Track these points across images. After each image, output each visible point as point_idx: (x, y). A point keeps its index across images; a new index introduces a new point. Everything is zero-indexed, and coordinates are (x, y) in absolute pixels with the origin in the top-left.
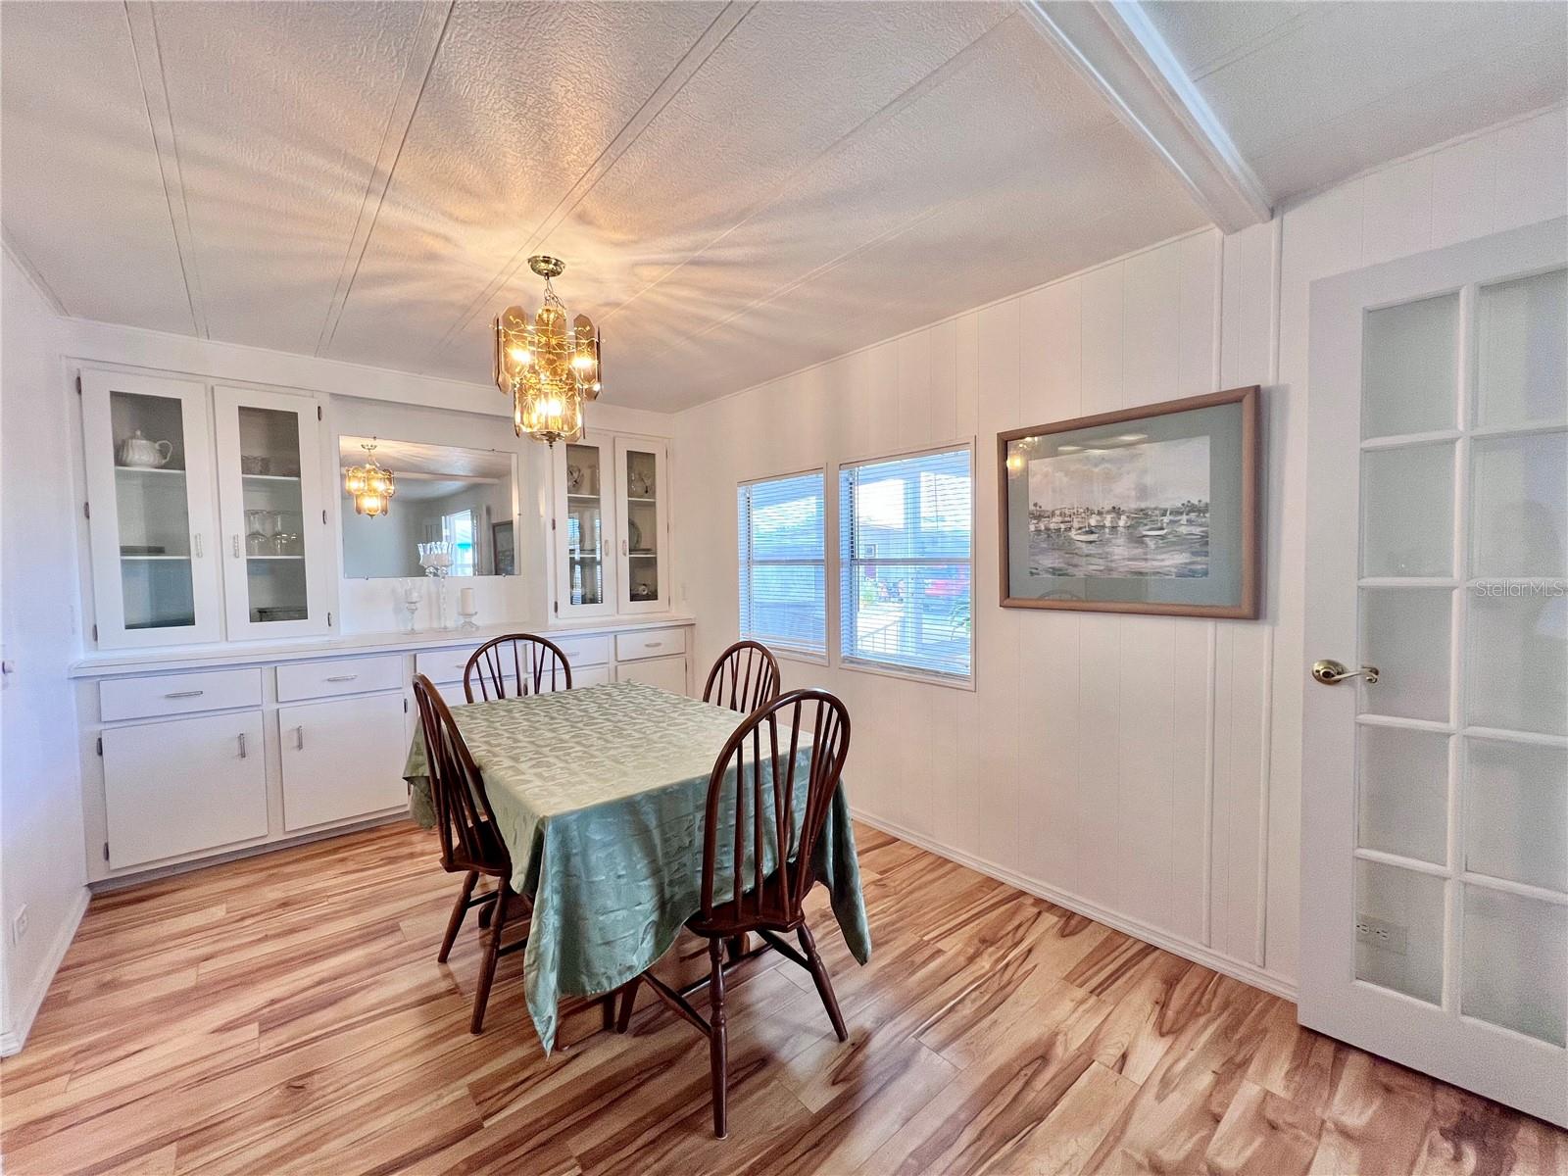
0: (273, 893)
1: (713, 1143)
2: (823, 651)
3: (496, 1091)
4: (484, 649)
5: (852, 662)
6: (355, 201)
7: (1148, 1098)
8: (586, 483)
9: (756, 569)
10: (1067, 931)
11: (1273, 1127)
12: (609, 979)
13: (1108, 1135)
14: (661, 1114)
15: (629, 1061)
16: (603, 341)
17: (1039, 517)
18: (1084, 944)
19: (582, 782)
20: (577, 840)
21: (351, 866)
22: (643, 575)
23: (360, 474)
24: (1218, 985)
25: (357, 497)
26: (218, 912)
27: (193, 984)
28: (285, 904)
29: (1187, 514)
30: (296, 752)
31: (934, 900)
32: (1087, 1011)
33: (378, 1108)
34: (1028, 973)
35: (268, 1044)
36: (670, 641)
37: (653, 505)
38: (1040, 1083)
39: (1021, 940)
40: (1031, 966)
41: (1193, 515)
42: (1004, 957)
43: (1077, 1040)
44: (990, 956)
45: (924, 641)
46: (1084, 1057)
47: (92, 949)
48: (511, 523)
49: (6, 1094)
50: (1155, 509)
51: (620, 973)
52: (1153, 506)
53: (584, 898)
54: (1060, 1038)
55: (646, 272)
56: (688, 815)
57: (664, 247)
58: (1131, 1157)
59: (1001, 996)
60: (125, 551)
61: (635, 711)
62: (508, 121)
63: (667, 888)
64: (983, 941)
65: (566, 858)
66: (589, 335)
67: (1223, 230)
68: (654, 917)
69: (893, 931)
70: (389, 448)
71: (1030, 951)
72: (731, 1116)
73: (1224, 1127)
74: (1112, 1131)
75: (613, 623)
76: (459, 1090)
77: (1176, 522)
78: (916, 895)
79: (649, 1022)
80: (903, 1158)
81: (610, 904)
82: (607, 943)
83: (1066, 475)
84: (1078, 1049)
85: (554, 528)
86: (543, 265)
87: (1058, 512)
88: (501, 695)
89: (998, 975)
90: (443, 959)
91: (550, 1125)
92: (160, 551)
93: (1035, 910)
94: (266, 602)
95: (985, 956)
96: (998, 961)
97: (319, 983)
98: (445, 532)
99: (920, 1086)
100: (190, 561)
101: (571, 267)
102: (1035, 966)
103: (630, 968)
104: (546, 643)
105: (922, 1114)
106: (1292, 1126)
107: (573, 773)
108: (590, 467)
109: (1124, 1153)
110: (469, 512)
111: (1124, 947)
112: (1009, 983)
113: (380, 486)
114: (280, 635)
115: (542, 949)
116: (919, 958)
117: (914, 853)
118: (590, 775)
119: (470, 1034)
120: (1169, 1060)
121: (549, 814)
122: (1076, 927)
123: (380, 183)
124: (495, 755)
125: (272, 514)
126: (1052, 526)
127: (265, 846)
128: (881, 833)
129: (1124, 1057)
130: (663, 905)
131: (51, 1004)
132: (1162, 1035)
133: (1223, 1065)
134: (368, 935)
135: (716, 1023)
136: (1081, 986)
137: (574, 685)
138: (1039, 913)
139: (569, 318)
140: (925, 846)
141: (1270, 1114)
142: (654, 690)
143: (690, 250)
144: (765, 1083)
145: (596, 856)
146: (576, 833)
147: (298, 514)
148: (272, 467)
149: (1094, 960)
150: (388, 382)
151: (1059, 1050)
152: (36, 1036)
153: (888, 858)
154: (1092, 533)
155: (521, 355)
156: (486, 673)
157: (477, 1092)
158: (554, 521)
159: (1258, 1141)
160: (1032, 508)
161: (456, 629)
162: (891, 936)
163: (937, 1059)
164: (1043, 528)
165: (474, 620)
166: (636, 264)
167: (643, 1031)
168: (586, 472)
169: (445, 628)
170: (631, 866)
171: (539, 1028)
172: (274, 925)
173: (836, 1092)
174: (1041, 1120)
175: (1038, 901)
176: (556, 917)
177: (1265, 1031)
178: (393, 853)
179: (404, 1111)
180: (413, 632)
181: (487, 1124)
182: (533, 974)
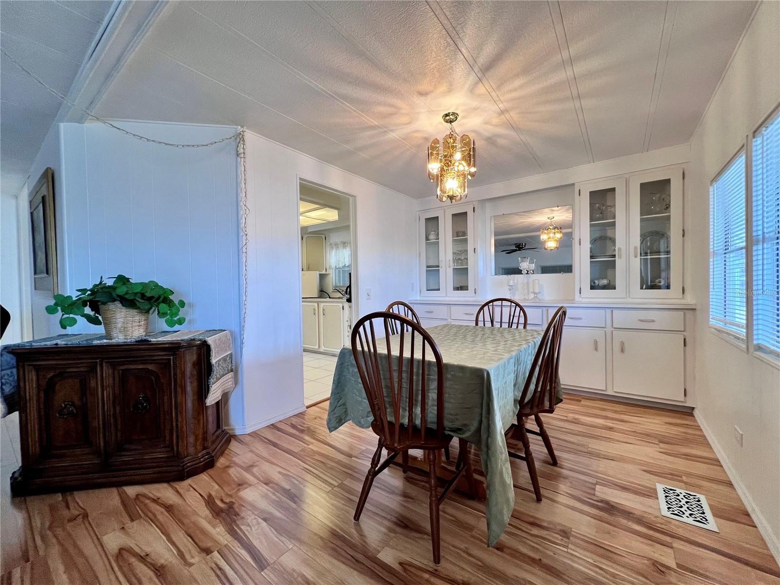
37: (669, 218)
60: (428, 266)
85: (580, 244)
100: (439, 270)
114: (461, 296)
158: (580, 240)
161: (529, 300)
165: (539, 295)
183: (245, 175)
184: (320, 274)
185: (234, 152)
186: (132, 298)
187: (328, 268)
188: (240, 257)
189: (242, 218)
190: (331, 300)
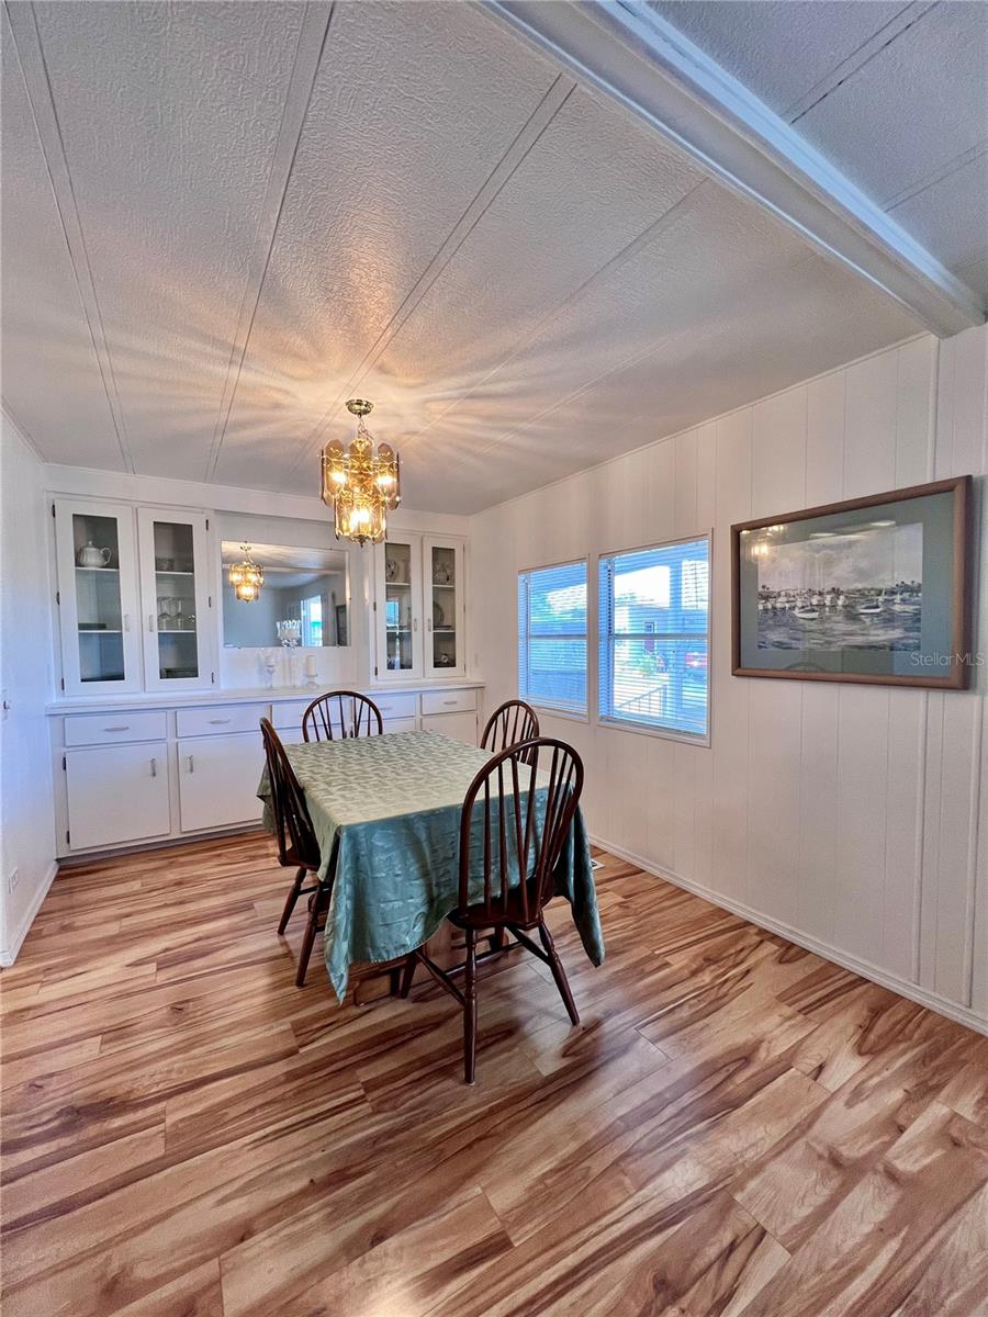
0: (172, 875)
1: (465, 1087)
2: (585, 712)
3: (309, 1029)
4: (317, 702)
5: (608, 721)
6: (221, 370)
7: (838, 1105)
8: (402, 573)
9: (533, 641)
10: (784, 959)
11: (956, 1144)
12: (387, 952)
13: (795, 1128)
14: (425, 1061)
15: (408, 1020)
16: (401, 462)
17: (766, 598)
18: (798, 971)
19: (374, 803)
20: (364, 845)
21: (224, 861)
22: (445, 647)
23: (239, 569)
24: (924, 1018)
25: (238, 586)
26: (136, 885)
27: (117, 932)
28: (179, 883)
29: (901, 594)
30: (189, 775)
31: (668, 922)
32: (792, 1026)
33: (229, 1030)
34: (743, 989)
35: (162, 977)
36: (463, 700)
37: (453, 590)
38: (740, 1078)
39: (742, 962)
40: (746, 984)
41: (906, 595)
42: (724, 974)
43: (781, 1047)
44: (711, 972)
45: (684, 706)
46: (784, 1063)
47: (57, 902)
48: (345, 606)
49: (4, 991)
50: (872, 589)
51: (396, 949)
52: (869, 587)
53: (369, 890)
54: (764, 1045)
55: (433, 406)
56: (452, 833)
57: (447, 386)
58: (814, 1149)
59: (716, 1005)
60: (82, 627)
61: (424, 753)
62: (322, 304)
63: (435, 889)
64: (706, 960)
65: (356, 859)
66: (390, 459)
67: (937, 336)
68: (423, 909)
69: (628, 944)
70: (260, 550)
71: (748, 971)
72: (479, 1070)
73: (905, 1137)
74: (799, 1125)
75: (417, 685)
76: (285, 1025)
77: (889, 601)
78: (654, 917)
79: (426, 993)
80: (613, 1119)
81: (389, 895)
82: (387, 925)
83: (791, 561)
84: (780, 1056)
85: (375, 609)
86: (357, 407)
87: (783, 593)
88: (330, 738)
89: (715, 989)
90: (281, 931)
91: (345, 1058)
92: (103, 627)
93: (758, 939)
94: (171, 664)
95: (707, 972)
96: (718, 977)
97: (197, 940)
98: (303, 613)
99: (635, 1067)
100: (121, 634)
101: (379, 407)
102: (751, 985)
103: (404, 946)
104: (364, 699)
105: (633, 1089)
106: (975, 1145)
107: (368, 796)
108: (404, 561)
109: (807, 1144)
110: (319, 597)
111: (836, 978)
112: (725, 995)
113: (253, 578)
114: (180, 688)
115: (337, 923)
116: (648, 968)
117: (657, 883)
118: (380, 798)
119: (295, 987)
120: (864, 1075)
121: (344, 824)
122: (793, 956)
123: (238, 356)
124: (315, 780)
125: (176, 600)
126: (778, 605)
127: (168, 841)
128: (630, 865)
129: (821, 1068)
130: (431, 901)
131: (30, 937)
132: (861, 1054)
133: (916, 1085)
134: (231, 911)
135: (469, 996)
136: (790, 1005)
137: (384, 732)
138: (762, 942)
139: (375, 446)
140: (666, 877)
141: (955, 1133)
142: (443, 738)
143: (468, 387)
144: (509, 1049)
145: (379, 859)
146: (363, 840)
147: (193, 600)
148: (176, 565)
149: (807, 984)
150: (256, 500)
151: (762, 1054)
152: (23, 955)
153: (632, 886)
154: (814, 611)
155: (338, 477)
156: (319, 721)
157: (297, 1028)
158: (375, 604)
159: (938, 1154)
160: (760, 589)
161: (302, 688)
162: (626, 948)
163: (653, 1048)
164: (770, 607)
165: (316, 680)
166: (427, 401)
167: (420, 999)
168: (401, 565)
169: (294, 686)
170: (406, 868)
171: (334, 981)
172: (171, 897)
173: (565, 1062)
174: (736, 1107)
175: (762, 932)
176: (349, 902)
177: (965, 1062)
178: (253, 853)
179: (248, 1034)
180: (271, 688)
181: (302, 1051)
182: (330, 942)
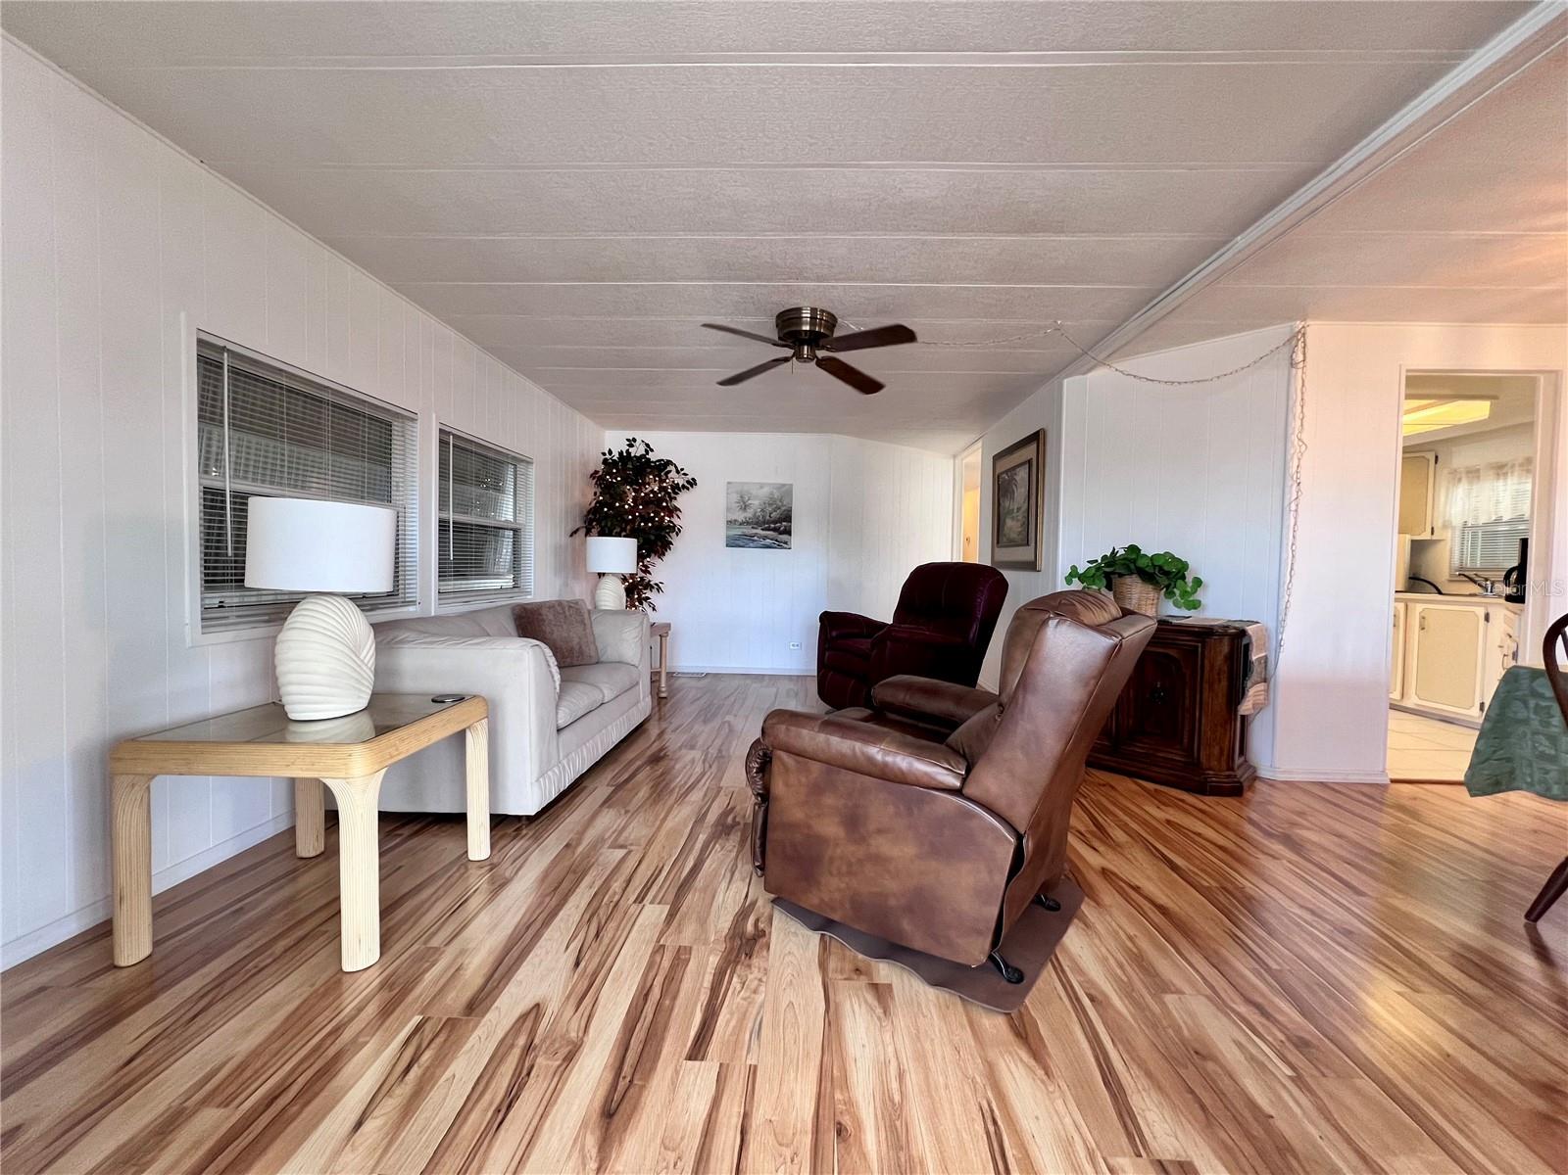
183: (1302, 393)
184: (1412, 541)
185: (1287, 362)
186: (1152, 571)
187: (1438, 525)
188: (1285, 517)
189: (1292, 458)
190: (1440, 597)
